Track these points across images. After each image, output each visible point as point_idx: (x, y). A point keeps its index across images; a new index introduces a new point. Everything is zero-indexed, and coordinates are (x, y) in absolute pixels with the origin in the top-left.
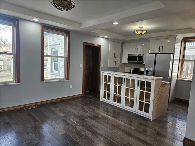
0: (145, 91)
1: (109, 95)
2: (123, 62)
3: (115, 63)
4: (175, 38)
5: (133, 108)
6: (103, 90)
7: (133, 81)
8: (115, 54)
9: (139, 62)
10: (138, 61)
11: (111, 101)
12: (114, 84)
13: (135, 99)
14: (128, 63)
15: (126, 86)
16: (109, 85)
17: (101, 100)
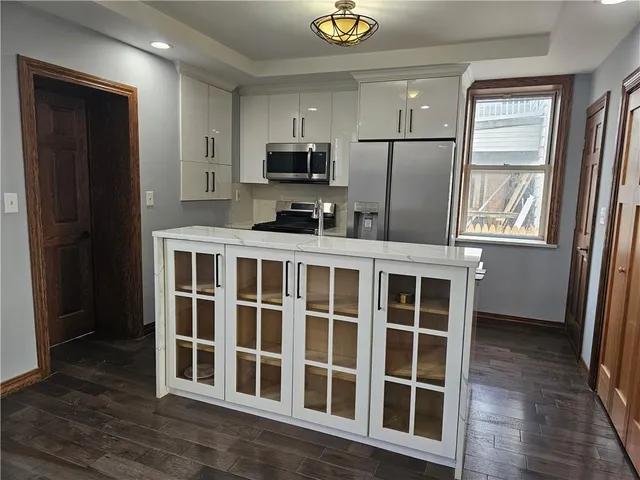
0: (416, 330)
1: (207, 357)
2: (244, 179)
3: (210, 181)
4: (460, 76)
5: (352, 416)
6: (174, 337)
7: (349, 277)
8: (210, 141)
9: (315, 176)
10: (312, 172)
11: (223, 391)
12: (239, 298)
13: (360, 373)
14: (266, 181)
15: (308, 309)
16: (207, 309)
17: (162, 391)
